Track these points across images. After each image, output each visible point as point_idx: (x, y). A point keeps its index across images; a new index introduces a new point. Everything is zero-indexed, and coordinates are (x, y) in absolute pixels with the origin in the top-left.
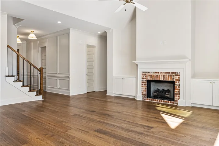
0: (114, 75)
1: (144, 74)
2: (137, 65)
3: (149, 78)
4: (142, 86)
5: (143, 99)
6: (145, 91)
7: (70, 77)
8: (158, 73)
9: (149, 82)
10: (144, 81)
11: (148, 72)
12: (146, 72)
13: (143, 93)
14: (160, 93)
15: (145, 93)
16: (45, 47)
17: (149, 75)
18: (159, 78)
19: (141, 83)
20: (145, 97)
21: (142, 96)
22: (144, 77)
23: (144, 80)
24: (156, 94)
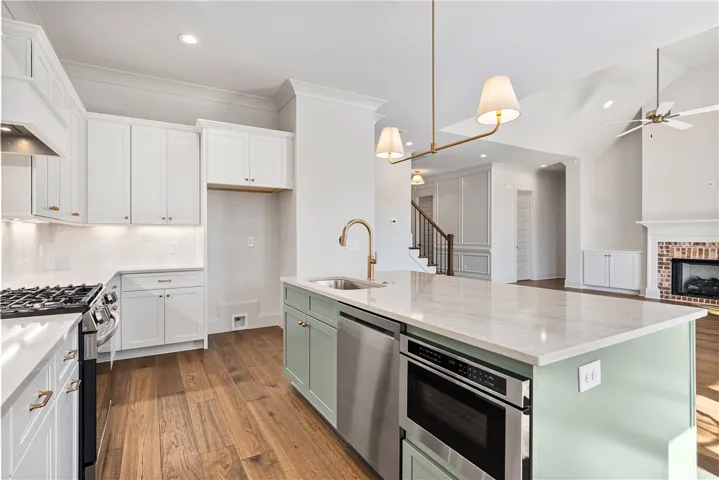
0: (582, 248)
1: (666, 246)
2: (645, 229)
3: (678, 255)
4: (659, 271)
5: (661, 296)
6: (667, 281)
7: (492, 250)
8: (704, 244)
9: (677, 263)
10: (664, 261)
11: (676, 243)
12: (670, 243)
13: (661, 284)
14: (706, 285)
15: (668, 284)
16: (432, 197)
17: (678, 250)
18: (707, 254)
19: (657, 265)
20: (666, 293)
21: (659, 290)
22: (665, 253)
23: (664, 258)
24: (697, 288)
